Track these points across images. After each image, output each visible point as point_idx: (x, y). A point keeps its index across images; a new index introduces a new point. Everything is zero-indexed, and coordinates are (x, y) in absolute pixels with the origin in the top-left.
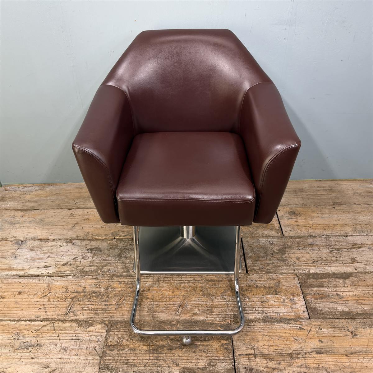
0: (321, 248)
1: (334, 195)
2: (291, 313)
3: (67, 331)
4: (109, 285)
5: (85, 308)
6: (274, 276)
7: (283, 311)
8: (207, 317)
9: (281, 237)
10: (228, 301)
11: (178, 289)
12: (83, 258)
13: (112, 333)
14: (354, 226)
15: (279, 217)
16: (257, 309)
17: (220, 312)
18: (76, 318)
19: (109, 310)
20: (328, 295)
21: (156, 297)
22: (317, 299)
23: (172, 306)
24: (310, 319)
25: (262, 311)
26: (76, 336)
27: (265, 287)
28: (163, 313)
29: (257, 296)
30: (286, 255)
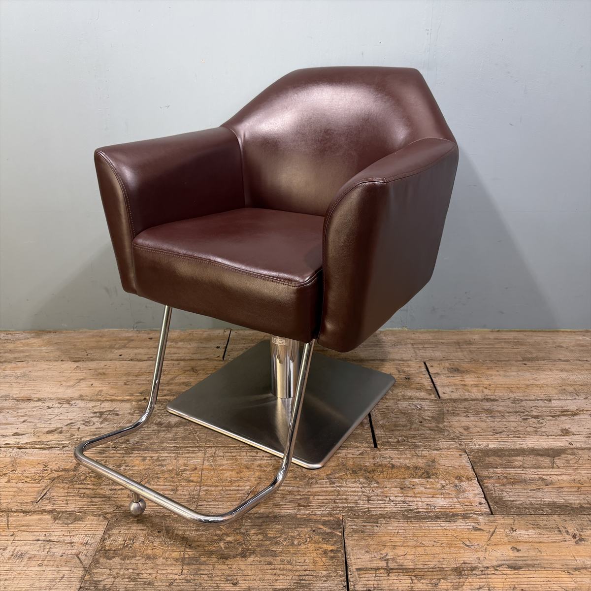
0: (507, 414)
1: (524, 348)
2: (457, 506)
3: (30, 528)
4: (123, 462)
5: (72, 493)
6: (423, 452)
7: (441, 503)
8: (299, 510)
9: (436, 400)
10: (339, 487)
11: (248, 468)
12: (84, 424)
13: (115, 531)
14: (561, 386)
15: (431, 374)
16: (392, 498)
17: (323, 503)
18: (54, 507)
19: (117, 497)
20: (525, 480)
21: (207, 479)
22: (503, 485)
23: (235, 492)
24: (492, 514)
25: (403, 502)
26: (47, 535)
27: (408, 467)
28: (216, 503)
29: (393, 480)
30: (445, 423)
